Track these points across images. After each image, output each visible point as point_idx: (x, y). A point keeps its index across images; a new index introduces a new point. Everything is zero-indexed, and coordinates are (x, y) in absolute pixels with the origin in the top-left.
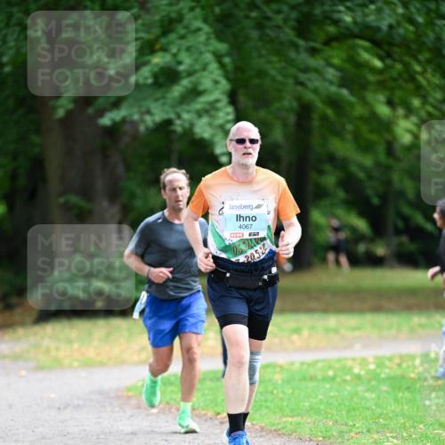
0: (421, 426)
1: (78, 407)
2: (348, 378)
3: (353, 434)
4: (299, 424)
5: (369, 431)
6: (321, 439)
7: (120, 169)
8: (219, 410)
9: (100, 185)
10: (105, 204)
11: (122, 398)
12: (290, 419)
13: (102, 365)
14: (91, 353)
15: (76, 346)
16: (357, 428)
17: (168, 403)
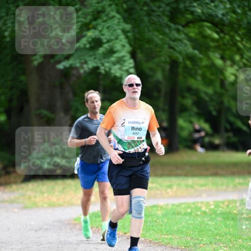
0: (240, 240)
1: (46, 230)
2: (199, 213)
3: (201, 245)
4: (171, 239)
5: (210, 243)
6: (184, 247)
7: (70, 95)
8: (126, 231)
9: (59, 104)
10: (62, 115)
11: (72, 224)
12: (166, 236)
13: (60, 206)
14: (54, 199)
15: (45, 195)
16: (204, 241)
17: (97, 227)
